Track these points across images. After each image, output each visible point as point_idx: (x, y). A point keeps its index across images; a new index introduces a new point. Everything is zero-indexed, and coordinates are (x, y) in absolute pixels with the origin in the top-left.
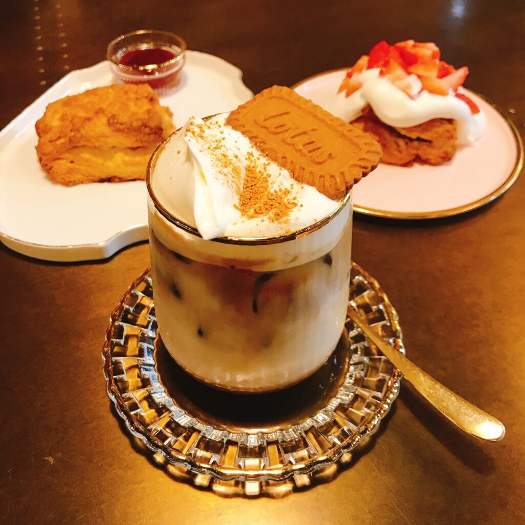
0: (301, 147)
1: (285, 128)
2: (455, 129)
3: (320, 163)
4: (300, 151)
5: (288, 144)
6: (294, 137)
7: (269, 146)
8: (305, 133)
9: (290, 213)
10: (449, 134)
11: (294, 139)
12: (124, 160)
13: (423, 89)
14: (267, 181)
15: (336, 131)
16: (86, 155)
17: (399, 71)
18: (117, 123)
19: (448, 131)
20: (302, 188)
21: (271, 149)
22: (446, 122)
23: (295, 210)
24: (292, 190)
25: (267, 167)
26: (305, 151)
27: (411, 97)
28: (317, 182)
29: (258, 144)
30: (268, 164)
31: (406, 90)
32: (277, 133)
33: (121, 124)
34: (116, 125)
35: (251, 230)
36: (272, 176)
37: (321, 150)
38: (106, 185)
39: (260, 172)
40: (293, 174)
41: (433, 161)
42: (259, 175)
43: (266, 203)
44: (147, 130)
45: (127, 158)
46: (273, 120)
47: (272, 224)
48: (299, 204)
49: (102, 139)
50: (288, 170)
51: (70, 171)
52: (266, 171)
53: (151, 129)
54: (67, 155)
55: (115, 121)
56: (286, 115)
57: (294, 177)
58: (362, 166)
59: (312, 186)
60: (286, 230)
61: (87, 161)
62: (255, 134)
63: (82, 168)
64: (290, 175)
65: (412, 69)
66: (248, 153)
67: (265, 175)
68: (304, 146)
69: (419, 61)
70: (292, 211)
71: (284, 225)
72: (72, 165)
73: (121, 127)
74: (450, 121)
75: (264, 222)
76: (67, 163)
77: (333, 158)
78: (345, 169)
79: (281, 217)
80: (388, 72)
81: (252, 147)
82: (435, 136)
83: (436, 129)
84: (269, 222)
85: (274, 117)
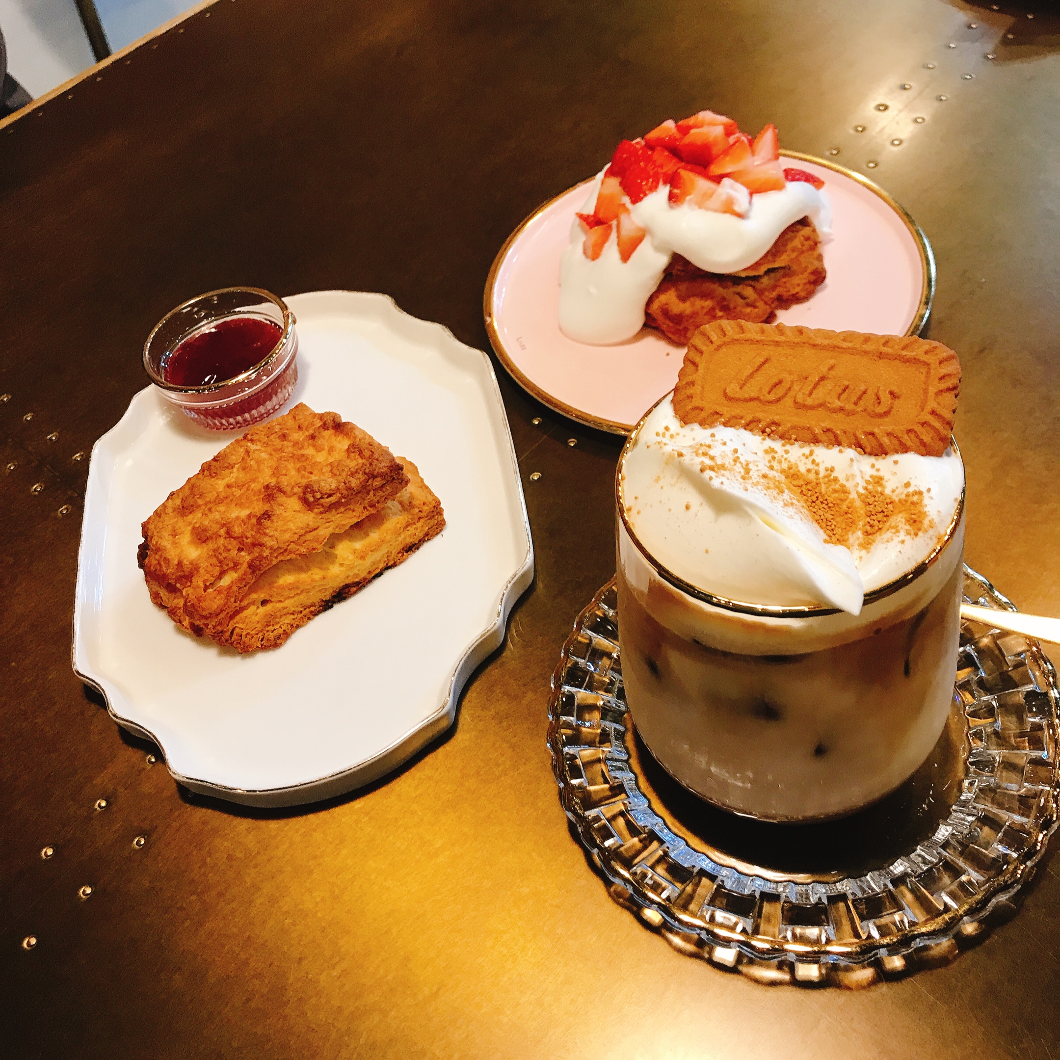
0: (838, 404)
1: (786, 385)
2: (814, 231)
3: (886, 413)
4: (842, 409)
5: (812, 408)
6: (811, 394)
7: (789, 425)
8: (823, 379)
9: (926, 509)
10: (811, 243)
11: (814, 395)
12: (355, 551)
13: (751, 194)
14: (836, 480)
15: (866, 353)
16: (287, 579)
17: (702, 184)
18: (322, 498)
19: (807, 239)
20: (896, 462)
21: (794, 427)
22: (799, 227)
23: (926, 501)
24: (881, 474)
25: (814, 457)
26: (849, 407)
27: (740, 216)
28: (909, 443)
29: (768, 430)
30: (811, 453)
31: (728, 208)
32: (778, 400)
33: (330, 495)
34: (322, 501)
35: (897, 563)
36: (836, 468)
37: (869, 392)
38: (339, 609)
39: (809, 471)
40: (861, 448)
41: (802, 294)
42: (812, 476)
43: (869, 514)
44: (378, 482)
45: (358, 545)
46: (753, 381)
47: (917, 539)
48: (924, 490)
49: (309, 537)
50: (850, 447)
51: (270, 620)
52: (818, 465)
53: (382, 475)
54: (254, 596)
55: (318, 495)
56: (766, 365)
57: (865, 453)
58: (951, 387)
59: (906, 452)
60: (936, 537)
61: (292, 587)
62: (749, 417)
63: (287, 603)
64: (859, 453)
65: (715, 170)
66: (766, 452)
67: (822, 473)
68: (839, 398)
69: (715, 151)
70: (926, 505)
71: (931, 532)
72: (269, 607)
73: (333, 499)
74: (804, 222)
75: (906, 543)
76: (258, 607)
77: (898, 397)
78: (932, 404)
79: (921, 522)
80: (685, 194)
81: (764, 439)
82: (794, 255)
83: (790, 246)
84: (913, 539)
85: (751, 376)
